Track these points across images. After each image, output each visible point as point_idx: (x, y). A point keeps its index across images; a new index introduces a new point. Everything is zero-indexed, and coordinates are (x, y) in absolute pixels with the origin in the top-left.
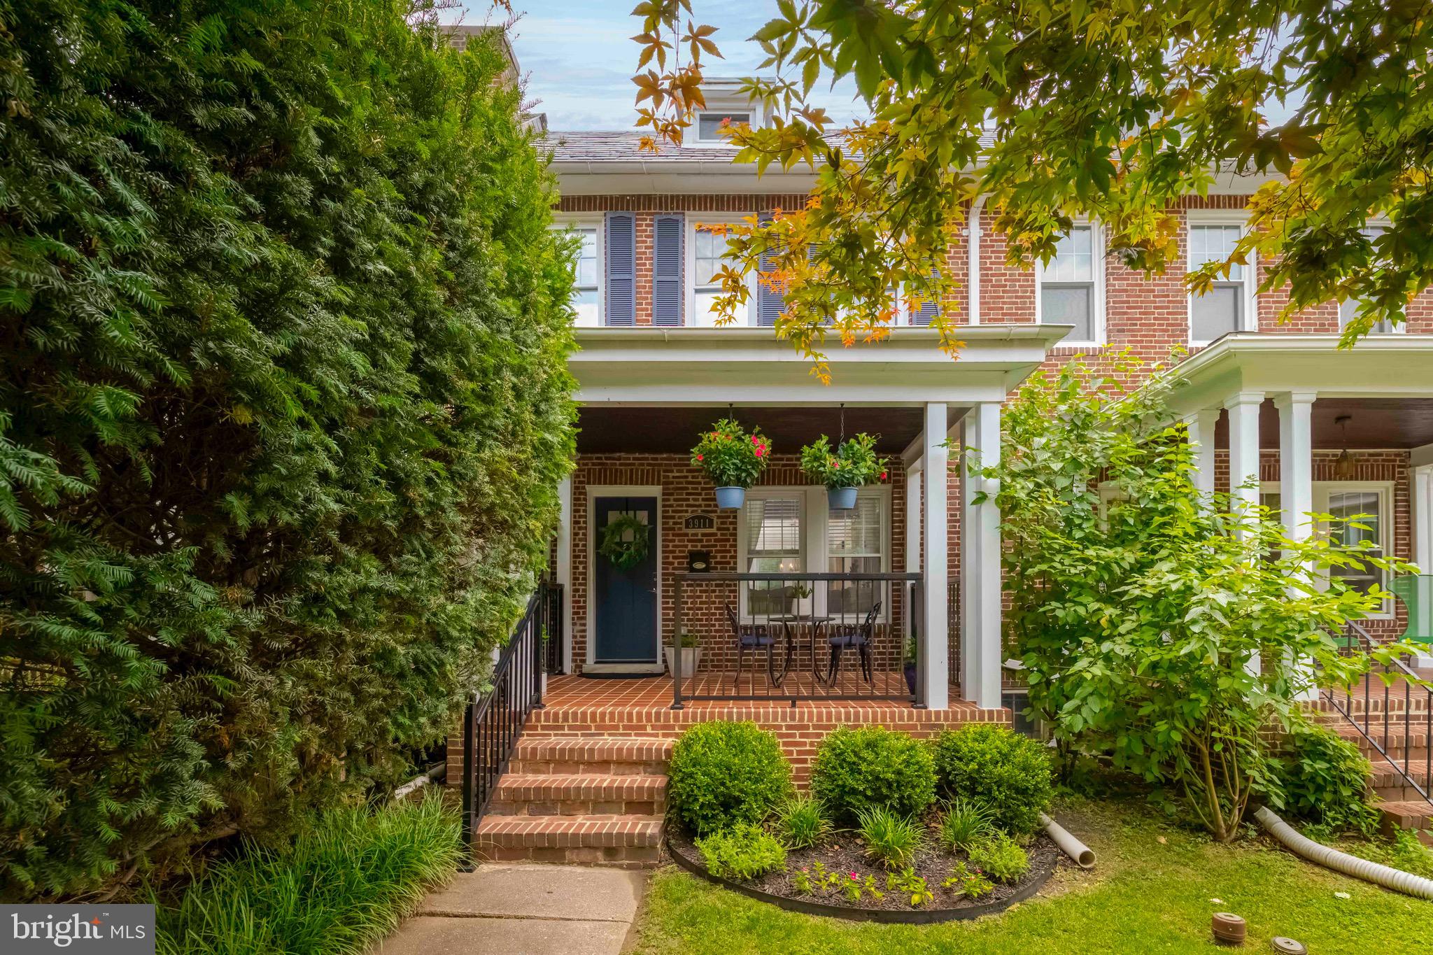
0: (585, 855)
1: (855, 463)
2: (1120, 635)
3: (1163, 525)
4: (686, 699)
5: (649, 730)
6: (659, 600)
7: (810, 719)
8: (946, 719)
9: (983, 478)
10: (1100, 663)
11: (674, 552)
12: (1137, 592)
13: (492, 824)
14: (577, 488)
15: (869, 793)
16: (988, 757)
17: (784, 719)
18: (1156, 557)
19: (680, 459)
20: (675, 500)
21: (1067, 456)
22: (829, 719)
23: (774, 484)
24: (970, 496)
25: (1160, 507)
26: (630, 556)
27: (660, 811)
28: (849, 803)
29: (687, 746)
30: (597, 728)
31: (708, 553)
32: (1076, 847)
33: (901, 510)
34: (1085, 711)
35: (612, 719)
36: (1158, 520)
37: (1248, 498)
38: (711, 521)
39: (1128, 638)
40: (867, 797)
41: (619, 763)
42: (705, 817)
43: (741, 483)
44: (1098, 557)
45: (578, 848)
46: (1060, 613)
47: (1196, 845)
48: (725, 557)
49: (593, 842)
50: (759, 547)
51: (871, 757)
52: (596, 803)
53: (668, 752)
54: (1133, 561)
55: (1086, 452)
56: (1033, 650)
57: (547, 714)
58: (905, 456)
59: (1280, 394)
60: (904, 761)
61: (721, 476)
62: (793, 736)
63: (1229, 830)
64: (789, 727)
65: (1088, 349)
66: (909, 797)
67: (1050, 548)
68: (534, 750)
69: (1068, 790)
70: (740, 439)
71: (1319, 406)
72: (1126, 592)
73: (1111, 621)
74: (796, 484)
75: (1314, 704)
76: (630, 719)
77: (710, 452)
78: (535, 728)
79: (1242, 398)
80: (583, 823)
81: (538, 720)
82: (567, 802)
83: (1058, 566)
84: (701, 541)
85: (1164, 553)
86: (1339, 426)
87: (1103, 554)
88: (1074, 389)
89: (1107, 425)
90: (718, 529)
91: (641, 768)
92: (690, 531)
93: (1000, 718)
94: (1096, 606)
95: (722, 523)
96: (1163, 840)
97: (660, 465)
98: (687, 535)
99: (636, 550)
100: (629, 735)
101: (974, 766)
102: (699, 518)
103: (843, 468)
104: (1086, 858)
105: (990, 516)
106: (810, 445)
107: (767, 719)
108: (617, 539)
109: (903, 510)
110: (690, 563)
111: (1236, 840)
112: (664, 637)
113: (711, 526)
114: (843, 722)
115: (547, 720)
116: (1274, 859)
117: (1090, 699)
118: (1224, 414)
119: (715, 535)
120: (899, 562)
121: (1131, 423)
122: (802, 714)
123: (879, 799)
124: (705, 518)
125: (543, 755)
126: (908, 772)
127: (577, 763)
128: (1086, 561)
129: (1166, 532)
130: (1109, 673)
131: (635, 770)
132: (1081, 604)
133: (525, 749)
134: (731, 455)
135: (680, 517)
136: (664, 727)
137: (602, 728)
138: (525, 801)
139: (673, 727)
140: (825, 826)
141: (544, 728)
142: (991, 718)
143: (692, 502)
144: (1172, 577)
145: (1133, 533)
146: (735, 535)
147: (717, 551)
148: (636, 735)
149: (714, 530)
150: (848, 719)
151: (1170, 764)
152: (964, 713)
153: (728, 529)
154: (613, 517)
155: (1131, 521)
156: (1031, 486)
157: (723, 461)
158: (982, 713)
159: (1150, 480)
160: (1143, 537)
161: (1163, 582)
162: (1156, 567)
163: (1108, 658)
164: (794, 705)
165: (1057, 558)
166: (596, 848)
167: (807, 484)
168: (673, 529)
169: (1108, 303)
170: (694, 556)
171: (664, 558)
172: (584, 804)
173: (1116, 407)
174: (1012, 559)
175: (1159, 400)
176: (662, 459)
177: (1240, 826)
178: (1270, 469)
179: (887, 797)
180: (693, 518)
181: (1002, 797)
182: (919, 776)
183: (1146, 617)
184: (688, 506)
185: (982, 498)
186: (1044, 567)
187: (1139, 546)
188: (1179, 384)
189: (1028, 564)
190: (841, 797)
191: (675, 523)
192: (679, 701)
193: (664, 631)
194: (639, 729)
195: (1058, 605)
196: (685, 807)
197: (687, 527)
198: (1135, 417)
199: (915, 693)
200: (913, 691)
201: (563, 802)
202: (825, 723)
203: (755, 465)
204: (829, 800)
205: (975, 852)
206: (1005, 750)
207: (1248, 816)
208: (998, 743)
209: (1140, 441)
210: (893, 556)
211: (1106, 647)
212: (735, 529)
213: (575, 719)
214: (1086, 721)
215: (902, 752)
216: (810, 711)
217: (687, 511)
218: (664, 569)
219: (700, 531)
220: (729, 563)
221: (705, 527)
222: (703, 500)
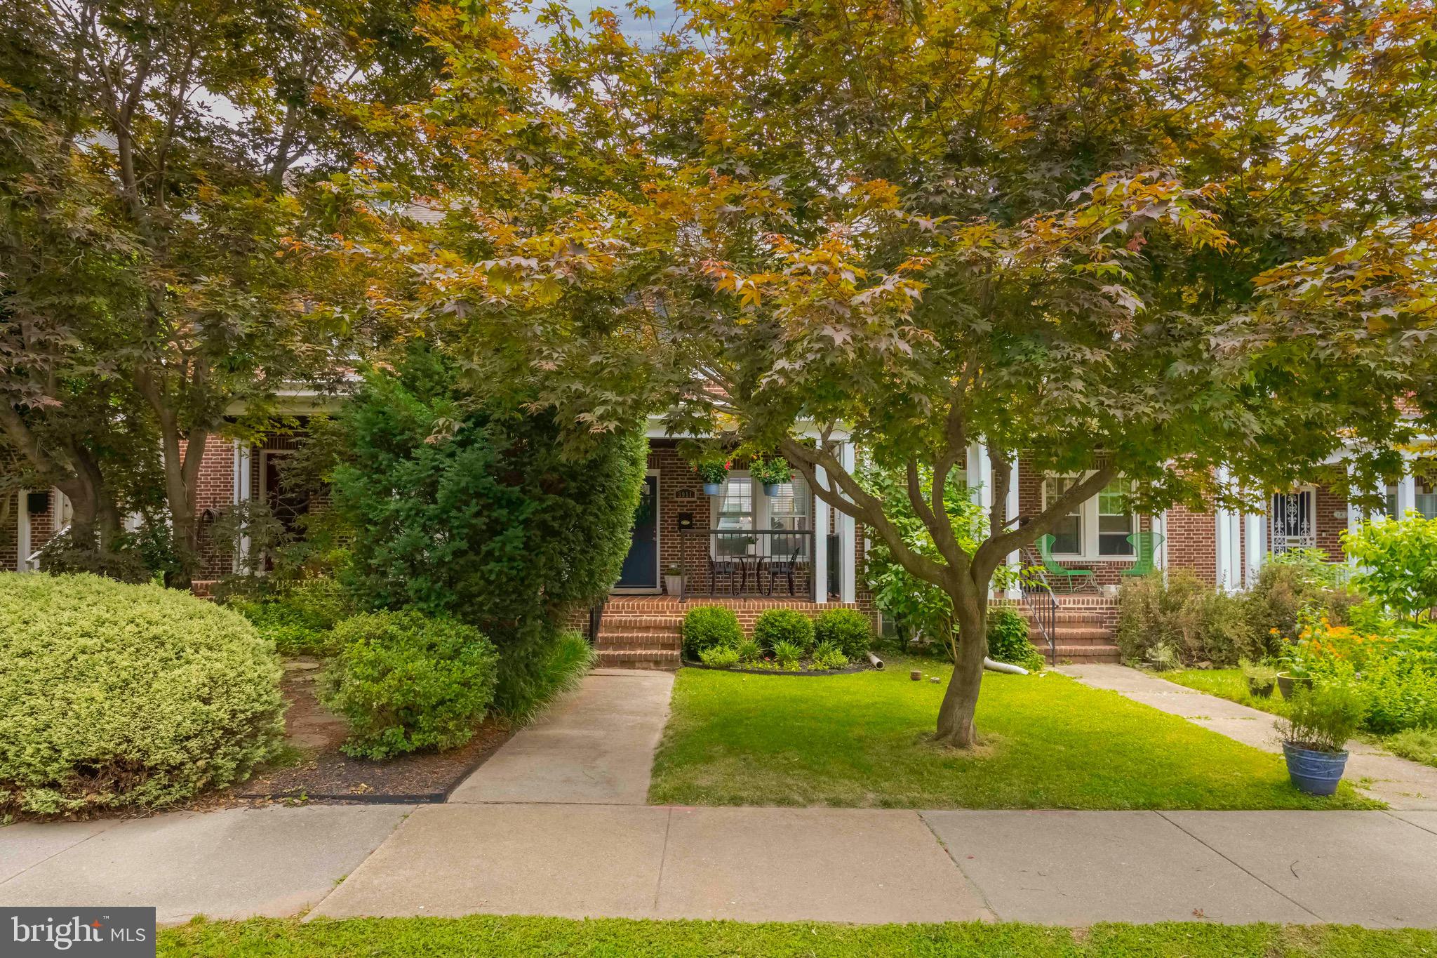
0: (645, 664)
1: (778, 472)
4: (687, 597)
5: (668, 613)
6: (658, 545)
7: (753, 608)
8: (825, 608)
11: (668, 513)
15: (779, 635)
17: (740, 608)
19: (673, 451)
20: (669, 479)
22: (763, 608)
27: (679, 646)
28: (770, 641)
29: (691, 619)
30: (641, 612)
31: (691, 515)
32: (875, 660)
35: (648, 608)
38: (693, 493)
40: (778, 637)
41: (655, 628)
42: (702, 645)
45: (641, 662)
48: (702, 517)
49: (649, 659)
50: (725, 510)
51: (781, 620)
52: (647, 644)
53: (680, 622)
60: (796, 621)
61: (707, 477)
62: (745, 616)
64: (742, 612)
66: (800, 637)
68: (611, 622)
76: (658, 608)
80: (641, 652)
81: (608, 608)
82: (632, 643)
84: (686, 506)
90: (698, 498)
91: (667, 629)
92: (679, 500)
93: (854, 607)
95: (701, 493)
96: (910, 660)
97: (659, 455)
98: (677, 502)
99: (642, 512)
100: (659, 615)
102: (685, 491)
103: (771, 475)
104: (879, 665)
107: (731, 606)
110: (679, 521)
112: (662, 570)
113: (693, 496)
114: (771, 609)
119: (695, 502)
122: (749, 605)
123: (784, 638)
124: (689, 491)
125: (617, 624)
126: (800, 627)
127: (634, 627)
131: (664, 630)
133: (605, 622)
135: (672, 491)
136: (676, 612)
137: (643, 612)
138: (613, 643)
139: (681, 611)
140: (759, 651)
141: (613, 612)
142: (849, 607)
143: (680, 480)
146: (709, 502)
147: (697, 513)
148: (662, 615)
149: (695, 499)
150: (773, 607)
152: (835, 605)
153: (704, 499)
158: (844, 605)
164: (745, 601)
166: (650, 662)
168: (667, 498)
170: (683, 516)
171: (662, 517)
172: (641, 644)
176: (660, 451)
179: (788, 637)
180: (682, 489)
181: (843, 638)
182: (804, 628)
184: (678, 483)
190: (766, 638)
191: (669, 494)
192: (683, 599)
193: (661, 566)
194: (663, 612)
196: (692, 643)
197: (677, 496)
199: (812, 596)
200: (809, 593)
201: (630, 643)
202: (761, 610)
203: (726, 472)
204: (761, 640)
205: (825, 658)
206: (847, 618)
208: (844, 615)
212: (709, 498)
213: (628, 608)
215: (796, 617)
216: (753, 603)
217: (676, 486)
218: (661, 524)
219: (686, 499)
220: (705, 521)
221: (689, 497)
222: (688, 479)
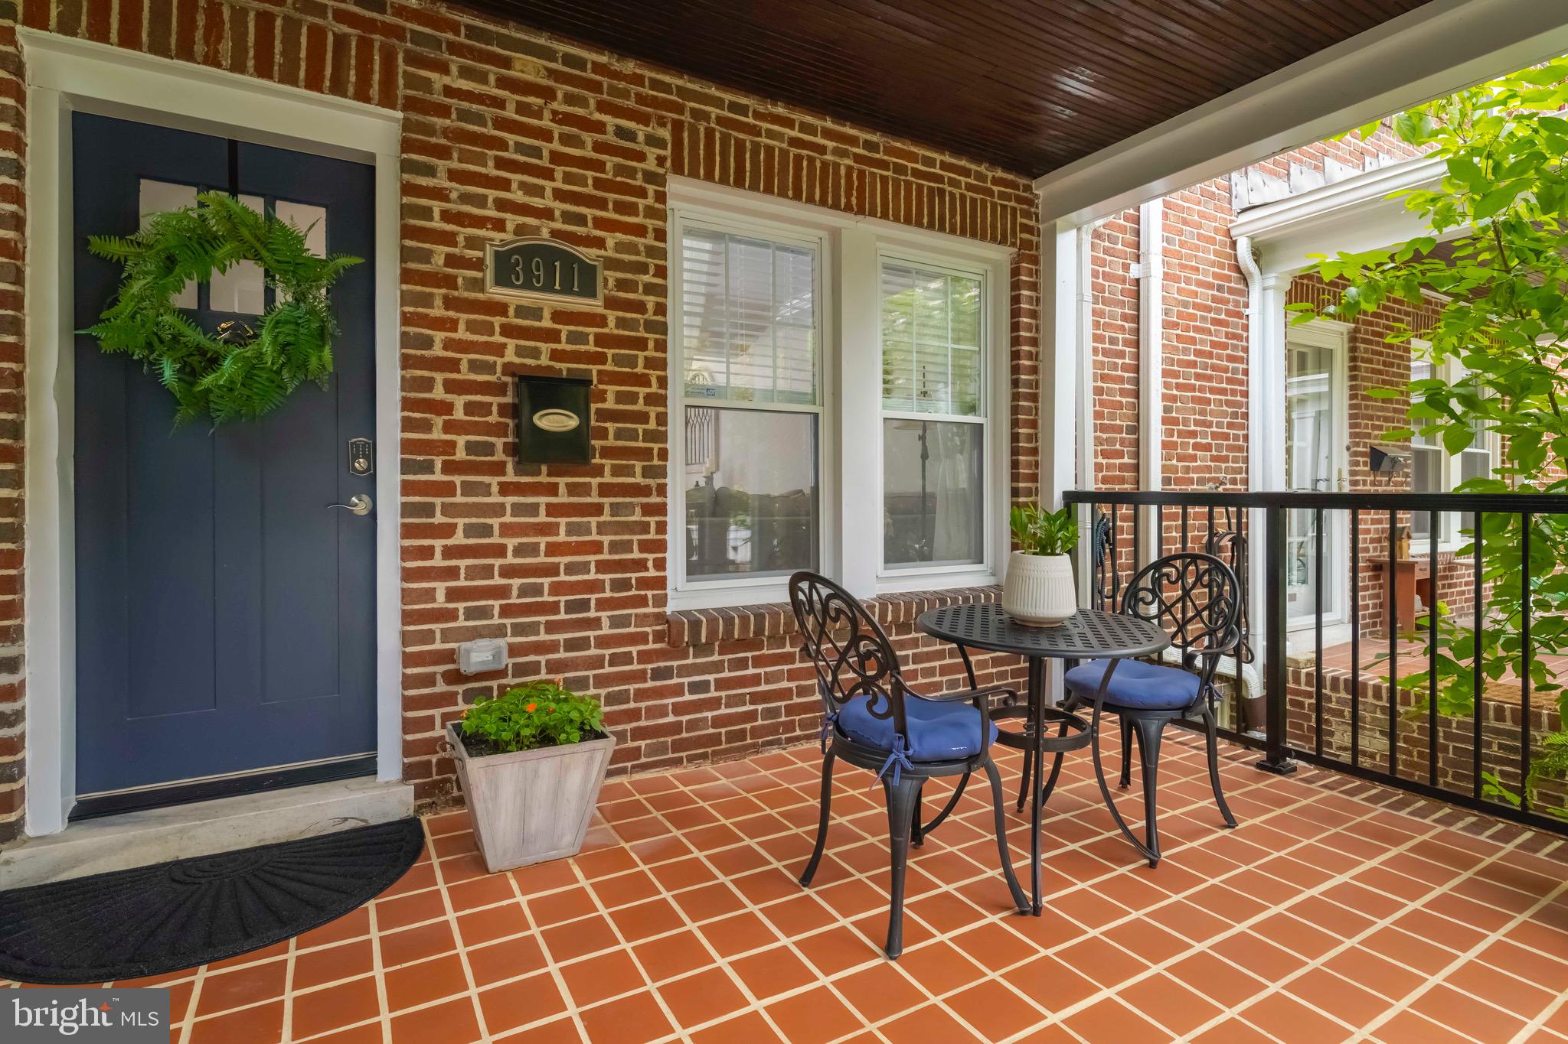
20: (454, 175)
23: (768, 190)
26: (251, 371)
31: (578, 382)
38: (587, 279)
48: (633, 398)
74: (822, 202)
84: (552, 336)
90: (611, 303)
92: (514, 296)
95: (622, 286)
98: (501, 309)
99: (284, 348)
102: (548, 254)
108: (186, 298)
110: (517, 413)
113: (589, 291)
119: (600, 321)
124: (569, 259)
135: (472, 243)
143: (518, 196)
146: (663, 329)
147: (608, 378)
149: (594, 305)
153: (640, 307)
154: (164, 202)
167: (848, 208)
168: (450, 282)
171: (407, 384)
180: (524, 255)
184: (502, 205)
191: (451, 261)
197: (502, 280)
212: (661, 309)
217: (499, 225)
218: (407, 425)
219: (550, 301)
220: (643, 418)
221: (567, 290)
222: (559, 195)
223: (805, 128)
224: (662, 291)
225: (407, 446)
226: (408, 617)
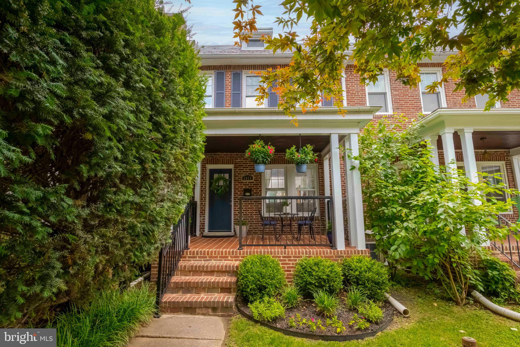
0: (204, 311)
1: (306, 155)
2: (410, 220)
3: (422, 178)
4: (244, 245)
5: (229, 258)
6: (233, 207)
7: (292, 254)
8: (345, 254)
9: (353, 160)
10: (403, 231)
11: (238, 189)
12: (415, 203)
13: (168, 297)
14: (203, 166)
15: (317, 284)
16: (363, 269)
17: (282, 254)
18: (421, 189)
19: (241, 155)
20: (239, 170)
21: (384, 152)
22: (299, 253)
23: (275, 164)
24: (349, 167)
25: (420, 171)
26: (222, 190)
27: (234, 292)
28: (309, 288)
29: (245, 265)
30: (210, 257)
31: (251, 189)
32: (401, 307)
33: (322, 173)
34: (399, 250)
35: (215, 254)
36: (420, 176)
37: (452, 167)
38: (252, 178)
39: (414, 221)
40: (316, 286)
41: (218, 272)
42: (252, 295)
43: (264, 163)
44: (399, 190)
45: (201, 308)
46: (386, 211)
47: (450, 306)
48: (257, 191)
49: (207, 305)
50: (270, 187)
51: (317, 269)
52: (209, 288)
53: (237, 267)
54: (412, 191)
55: (391, 151)
56: (376, 226)
57: (190, 252)
58: (323, 153)
59: (460, 130)
60: (330, 271)
61: (257, 160)
62: (285, 260)
63: (462, 300)
64: (284, 257)
65: (386, 115)
66: (333, 286)
67: (380, 186)
68: (185, 266)
69: (395, 283)
70: (264, 147)
71: (475, 134)
72: (411, 203)
73: (406, 214)
74: (283, 163)
75: (489, 247)
76: (222, 254)
77: (253, 152)
78: (185, 257)
79: (446, 131)
80: (203, 297)
81: (187, 254)
82: (198, 288)
83: (384, 193)
84: (248, 185)
85: (424, 188)
86: (482, 141)
87: (401, 188)
88: (384, 128)
89: (397, 141)
90: (255, 180)
91: (226, 274)
92: (244, 181)
93: (365, 253)
94: (400, 208)
95: (256, 178)
96: (436, 304)
97: (234, 157)
98: (243, 183)
99: (224, 188)
100: (222, 260)
101: (357, 273)
102: (247, 176)
103: (302, 157)
104: (405, 312)
105: (356, 175)
106: (289, 149)
107: (275, 254)
108: (217, 184)
109: (323, 173)
110: (244, 193)
111: (465, 304)
112: (234, 222)
113: (252, 179)
114: (305, 255)
115: (190, 254)
116: (482, 312)
117: (401, 246)
118: (440, 137)
119: (253, 182)
120: (322, 192)
121: (406, 140)
122: (288, 252)
123: (321, 287)
124: (250, 176)
125: (188, 268)
126: (332, 275)
127: (202, 272)
128: (394, 191)
129: (424, 180)
130: (407, 235)
131: (224, 275)
132: (394, 208)
133: (181, 266)
134: (260, 153)
135: (240, 176)
136: (235, 257)
138: (181, 288)
139: (238, 257)
140: (300, 298)
141: (189, 257)
142: (362, 253)
143: (245, 170)
144: (429, 197)
145: (411, 181)
146: (261, 182)
147: (254, 189)
148: (225, 260)
149: (253, 181)
150: (306, 254)
151: (434, 272)
152: (351, 251)
153: (258, 180)
154: (216, 176)
155: (410, 176)
156: (372, 163)
157: (258, 155)
158: (358, 251)
159: (415, 161)
160: (415, 182)
161: (426, 199)
162: (422, 193)
163: (406, 229)
164: (285, 248)
165: (383, 190)
166: (208, 308)
167: (287, 164)
168: (238, 180)
169: (392, 99)
170: (246, 191)
171: (235, 191)
172: (204, 289)
173: (400, 135)
174: (365, 191)
175: (415, 132)
176: (234, 155)
177: (466, 299)
178: (460, 157)
179: (324, 286)
180: (245, 176)
181: (369, 286)
182: (336, 277)
183: (419, 213)
184: (243, 172)
185: (353, 168)
186: (379, 193)
187: (414, 186)
188: (422, 126)
189: (372, 193)
190: (306, 286)
191: (238, 178)
192: (241, 246)
193: (234, 219)
194: (226, 258)
195: (385, 208)
196: (244, 290)
197: (243, 180)
198: (407, 138)
199: (332, 243)
200: (331, 242)
201: (196, 288)
202: (297, 255)
203: (269, 156)
204: (301, 287)
205: (361, 310)
206: (369, 266)
207: (469, 294)
208: (366, 263)
209: (410, 147)
210: (320, 190)
211: (405, 224)
212: (261, 180)
213: (201, 254)
214: (400, 254)
215: (329, 267)
216: (291, 250)
217: (243, 174)
218: (234, 195)
219: (248, 181)
220: (259, 193)
221: (250, 180)
222: (249, 170)
223: (280, 155)
224: (261, 178)
225: (234, 197)
226: (234, 215)
